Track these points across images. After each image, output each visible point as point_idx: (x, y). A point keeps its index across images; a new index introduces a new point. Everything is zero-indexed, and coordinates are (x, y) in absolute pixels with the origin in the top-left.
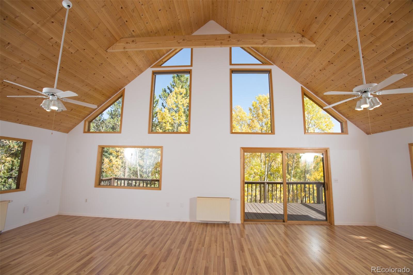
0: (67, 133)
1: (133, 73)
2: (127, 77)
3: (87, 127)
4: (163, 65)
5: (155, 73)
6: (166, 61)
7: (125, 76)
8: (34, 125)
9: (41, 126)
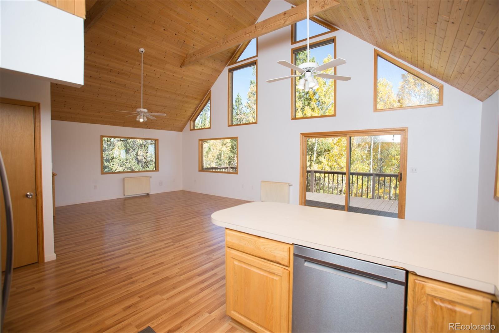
0: (182, 131)
1: (212, 76)
2: (209, 80)
3: (192, 126)
4: (238, 61)
5: (231, 71)
6: (239, 56)
7: (206, 80)
8: (158, 129)
9: (161, 129)
